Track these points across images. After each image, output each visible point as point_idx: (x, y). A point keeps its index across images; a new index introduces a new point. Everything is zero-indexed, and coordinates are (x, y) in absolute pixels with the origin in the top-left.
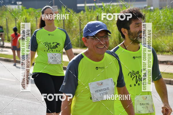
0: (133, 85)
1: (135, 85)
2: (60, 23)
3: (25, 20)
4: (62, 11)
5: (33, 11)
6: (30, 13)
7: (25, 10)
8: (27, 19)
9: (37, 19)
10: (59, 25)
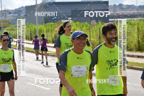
0: (108, 68)
1: (110, 68)
2: (97, 32)
3: (73, 30)
4: (98, 24)
5: (79, 24)
6: (77, 25)
7: (74, 24)
8: (75, 29)
9: (81, 29)
10: (96, 33)
